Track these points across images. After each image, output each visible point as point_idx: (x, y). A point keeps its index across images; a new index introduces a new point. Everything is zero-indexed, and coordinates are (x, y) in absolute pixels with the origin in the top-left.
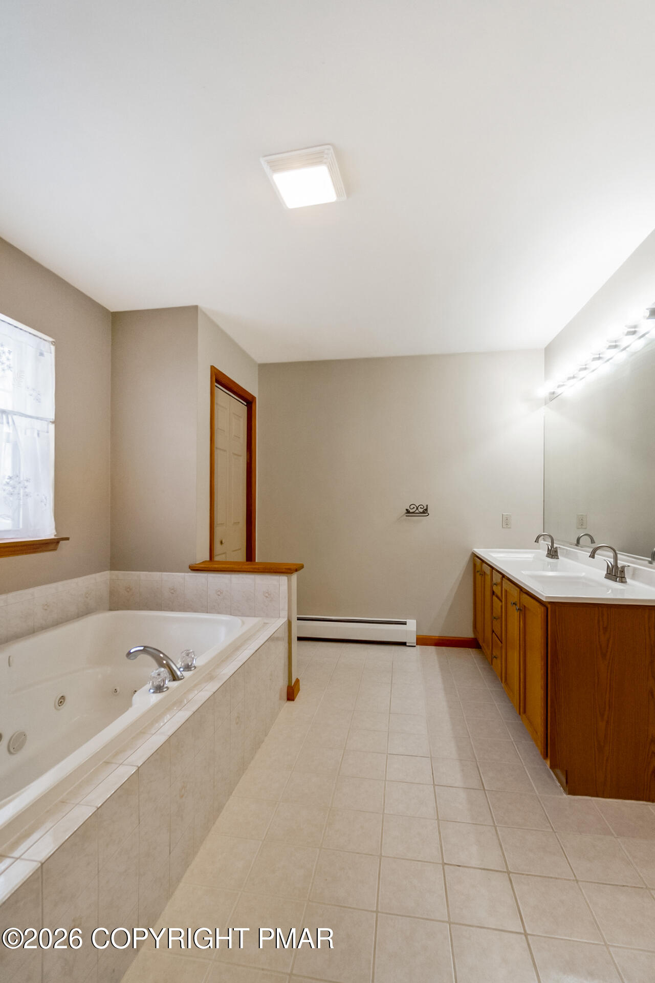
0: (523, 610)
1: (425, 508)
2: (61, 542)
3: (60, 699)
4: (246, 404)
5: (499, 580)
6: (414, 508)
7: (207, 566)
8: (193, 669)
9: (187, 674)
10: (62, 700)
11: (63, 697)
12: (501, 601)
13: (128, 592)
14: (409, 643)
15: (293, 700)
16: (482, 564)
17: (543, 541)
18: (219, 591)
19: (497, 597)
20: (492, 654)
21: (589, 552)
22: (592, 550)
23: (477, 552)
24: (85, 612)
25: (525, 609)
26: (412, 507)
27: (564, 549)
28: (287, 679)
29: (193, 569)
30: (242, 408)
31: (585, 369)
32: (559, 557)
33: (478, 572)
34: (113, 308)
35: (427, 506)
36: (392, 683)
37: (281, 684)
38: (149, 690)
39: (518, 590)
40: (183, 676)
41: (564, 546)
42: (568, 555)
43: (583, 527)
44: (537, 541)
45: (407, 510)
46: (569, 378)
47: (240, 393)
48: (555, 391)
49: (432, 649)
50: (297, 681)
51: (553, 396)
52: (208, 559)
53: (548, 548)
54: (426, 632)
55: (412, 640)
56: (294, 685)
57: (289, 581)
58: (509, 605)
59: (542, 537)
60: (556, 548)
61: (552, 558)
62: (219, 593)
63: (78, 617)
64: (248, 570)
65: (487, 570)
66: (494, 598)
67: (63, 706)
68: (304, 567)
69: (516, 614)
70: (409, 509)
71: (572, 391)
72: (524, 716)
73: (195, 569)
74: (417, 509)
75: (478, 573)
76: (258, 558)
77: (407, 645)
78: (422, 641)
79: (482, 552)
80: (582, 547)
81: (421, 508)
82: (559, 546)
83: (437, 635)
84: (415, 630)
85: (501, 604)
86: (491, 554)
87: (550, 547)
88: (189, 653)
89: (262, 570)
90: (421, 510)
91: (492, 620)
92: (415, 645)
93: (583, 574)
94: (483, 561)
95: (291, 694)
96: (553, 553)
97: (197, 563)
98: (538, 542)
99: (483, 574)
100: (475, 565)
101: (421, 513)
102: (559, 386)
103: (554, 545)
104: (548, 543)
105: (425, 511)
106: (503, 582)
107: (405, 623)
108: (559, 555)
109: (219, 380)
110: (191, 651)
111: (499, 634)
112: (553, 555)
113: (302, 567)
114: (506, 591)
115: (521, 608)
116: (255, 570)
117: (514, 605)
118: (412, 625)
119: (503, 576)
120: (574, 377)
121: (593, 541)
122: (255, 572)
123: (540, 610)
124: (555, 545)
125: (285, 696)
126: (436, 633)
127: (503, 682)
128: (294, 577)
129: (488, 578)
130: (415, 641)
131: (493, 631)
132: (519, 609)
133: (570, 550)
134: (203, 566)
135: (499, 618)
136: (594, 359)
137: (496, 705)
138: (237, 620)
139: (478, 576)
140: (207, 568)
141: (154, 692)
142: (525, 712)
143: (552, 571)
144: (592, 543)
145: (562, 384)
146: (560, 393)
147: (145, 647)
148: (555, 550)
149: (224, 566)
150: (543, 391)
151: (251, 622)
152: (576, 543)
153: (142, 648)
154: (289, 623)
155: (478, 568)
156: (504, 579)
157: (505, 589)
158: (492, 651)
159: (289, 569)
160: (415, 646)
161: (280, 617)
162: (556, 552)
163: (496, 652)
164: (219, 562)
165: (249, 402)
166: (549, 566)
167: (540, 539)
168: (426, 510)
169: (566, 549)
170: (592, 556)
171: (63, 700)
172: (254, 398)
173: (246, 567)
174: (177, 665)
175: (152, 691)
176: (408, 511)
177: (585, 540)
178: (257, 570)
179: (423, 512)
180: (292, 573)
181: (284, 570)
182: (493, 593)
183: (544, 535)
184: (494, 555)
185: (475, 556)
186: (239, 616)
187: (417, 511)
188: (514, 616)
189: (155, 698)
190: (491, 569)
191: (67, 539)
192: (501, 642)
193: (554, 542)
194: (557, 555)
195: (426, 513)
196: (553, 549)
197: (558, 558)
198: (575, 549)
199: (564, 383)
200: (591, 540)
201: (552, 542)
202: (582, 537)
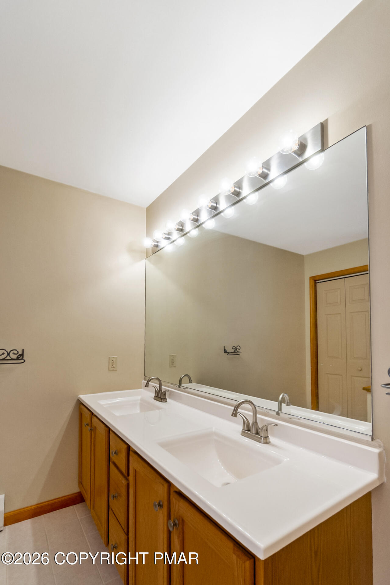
0: (181, 525)
1: (20, 353)
6: (4, 353)
12: (127, 479)
16: (92, 417)
17: (151, 385)
19: (117, 468)
23: (86, 401)
35: (23, 350)
39: (166, 485)
51: (156, 249)
60: (165, 390)
61: (161, 402)
74: (9, 354)
75: (87, 426)
79: (88, 399)
80: (183, 388)
81: (13, 353)
82: (168, 389)
84: (3, 508)
85: (125, 482)
87: (158, 390)
90: (15, 357)
94: (92, 414)
96: (160, 396)
98: (148, 386)
99: (94, 429)
103: (163, 387)
104: (156, 386)
105: (20, 357)
106: (131, 457)
112: (161, 398)
114: (136, 471)
119: (131, 449)
129: (102, 437)
130: (3, 523)
131: (110, 508)
133: (175, 392)
139: (86, 431)
152: (179, 384)
155: (86, 420)
156: (131, 452)
157: (133, 468)
160: (2, 530)
162: (165, 394)
166: (158, 410)
168: (22, 355)
169: (172, 391)
179: (18, 359)
182: (110, 460)
184: (102, 402)
185: (81, 405)
187: (8, 358)
190: (106, 429)
192: (127, 534)
194: (166, 398)
195: (21, 360)
196: (161, 391)
197: (167, 402)
198: (179, 391)
200: (189, 380)
201: (160, 385)
202: (183, 379)
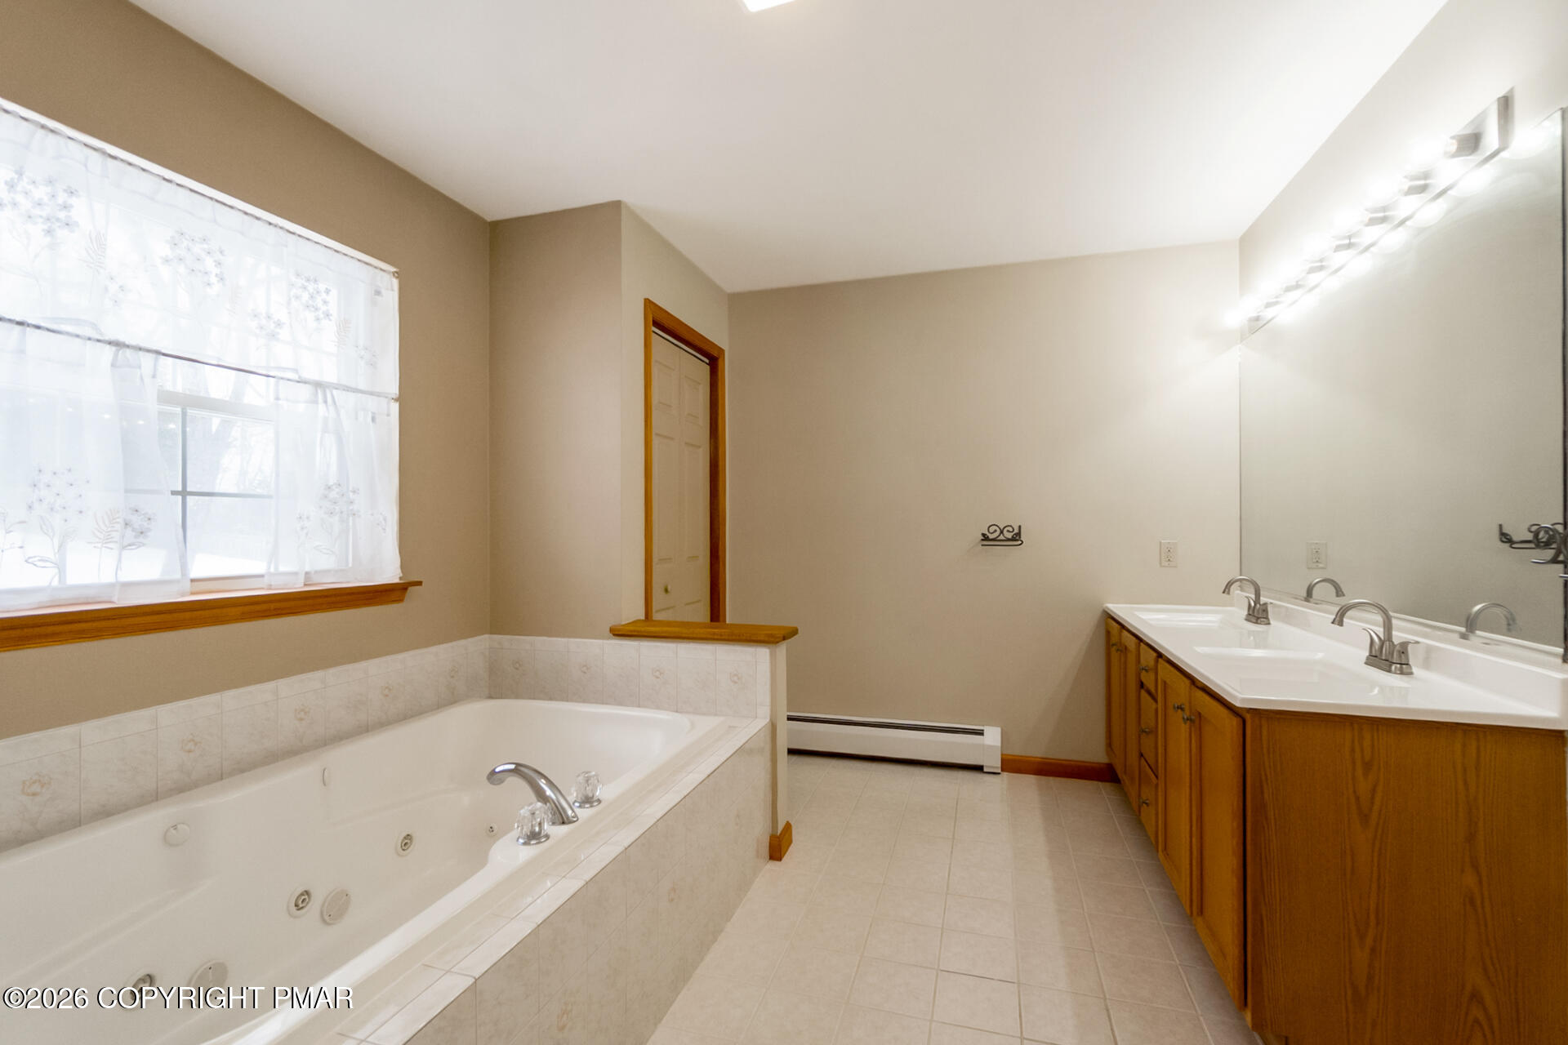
0: (1197, 722)
1: (1016, 531)
2: (410, 588)
3: (405, 838)
4: (707, 361)
5: (1152, 663)
6: (996, 531)
7: (639, 629)
8: (595, 804)
9: (584, 813)
10: (407, 841)
11: (408, 836)
12: (1156, 701)
13: (517, 669)
14: (987, 767)
15: (780, 859)
16: (1121, 631)
17: (1239, 592)
18: (658, 670)
19: (1149, 692)
20: (1139, 796)
21: (1331, 613)
22: (1338, 609)
23: (1115, 610)
24: (450, 699)
25: (1200, 719)
26: (991, 530)
27: (1280, 606)
28: (769, 822)
29: (617, 633)
30: (702, 369)
31: (1321, 268)
32: (1271, 622)
33: (1113, 645)
34: (491, 215)
35: (1020, 527)
36: (954, 838)
37: (759, 832)
38: (518, 840)
39: (1187, 682)
40: (576, 816)
41: (1280, 600)
42: (1288, 618)
43: (1321, 565)
44: (1227, 589)
45: (984, 535)
46: (1288, 289)
47: (697, 343)
48: (1260, 314)
49: (1031, 779)
50: (788, 827)
51: (1256, 324)
52: (643, 618)
53: (1250, 605)
54: (1018, 750)
55: (993, 762)
56: (781, 834)
57: (773, 656)
58: (1171, 711)
59: (1238, 583)
60: (1265, 604)
61: (1257, 623)
62: (657, 674)
63: (438, 708)
64: (704, 636)
65: (1130, 642)
66: (1143, 693)
67: (410, 849)
68: (799, 631)
69: (1184, 728)
70: (988, 534)
71: (1292, 313)
72: (1199, 919)
73: (619, 633)
74: (1002, 532)
75: (1115, 647)
76: (731, 616)
77: (985, 770)
78: (1011, 765)
79: (1121, 610)
80: (1316, 604)
81: (1008, 531)
82: (1272, 601)
83: (1039, 756)
84: (999, 745)
85: (1154, 706)
86: (1137, 613)
87: (1253, 604)
88: (590, 777)
89: (726, 637)
90: (1009, 536)
91: (1139, 737)
92: (999, 771)
93: (1320, 655)
94: (1123, 627)
95: (777, 848)
96: (1258, 614)
97: (623, 623)
98: (1229, 593)
99: (1124, 650)
100: (1108, 633)
101: (1008, 540)
102: (1268, 305)
103: (1261, 598)
104: (1247, 595)
105: (1017, 537)
106: (1159, 666)
107: (980, 733)
108: (1270, 617)
109: (661, 323)
110: (594, 773)
111: (1151, 761)
112: (1258, 618)
113: (794, 632)
114: (1165, 683)
115: (1193, 717)
116: (716, 637)
117: (1179, 710)
118: (993, 736)
119: (1160, 655)
120: (1297, 286)
121: (1339, 593)
122: (714, 639)
123: (1231, 724)
124: (1263, 600)
125: (765, 851)
126: (1037, 751)
127: (1160, 849)
128: (782, 649)
129: (1132, 658)
130: (999, 765)
131: (1141, 755)
132: (1188, 719)
133: (1292, 609)
134: (632, 628)
135: (1151, 732)
136: (1339, 248)
137: (1147, 892)
138: (683, 720)
139: (1115, 656)
140: (638, 631)
141: (525, 844)
142: (1201, 912)
143: (1257, 647)
144: (1337, 596)
145: (1275, 300)
146: (1270, 317)
147: (518, 765)
148: (1264, 608)
149: (665, 629)
150: (1235, 316)
151: (707, 723)
152: (1305, 595)
153: (513, 767)
154: (773, 727)
155: (1114, 640)
156: (1160, 660)
157: (1162, 680)
158: (1140, 791)
159: (772, 636)
160: (999, 773)
161: (756, 717)
162: (1265, 611)
163: (1147, 793)
164: (661, 623)
165: (713, 359)
166: (1252, 638)
167: (1232, 587)
168: (1019, 534)
169: (1287, 608)
170: (1339, 620)
171: (409, 841)
172: (722, 351)
173: (702, 631)
174: (569, 799)
175: (521, 841)
176: (985, 538)
177: (1323, 591)
178: (719, 637)
179: (1013, 539)
180: (777, 642)
181: (762, 638)
182: (1142, 685)
183: (1241, 580)
184: (1145, 616)
185: (1109, 618)
186: (687, 712)
187: (1001, 537)
188: (1180, 733)
189: (527, 853)
190: (1137, 641)
191: (419, 583)
192: (1157, 777)
193: (1262, 593)
194: (1267, 618)
195: (1017, 540)
196: (1258, 605)
197: (1269, 624)
198: (1303, 606)
199: (1278, 299)
200: (1334, 591)
201: (1258, 595)
202: (1317, 586)
